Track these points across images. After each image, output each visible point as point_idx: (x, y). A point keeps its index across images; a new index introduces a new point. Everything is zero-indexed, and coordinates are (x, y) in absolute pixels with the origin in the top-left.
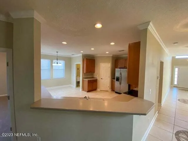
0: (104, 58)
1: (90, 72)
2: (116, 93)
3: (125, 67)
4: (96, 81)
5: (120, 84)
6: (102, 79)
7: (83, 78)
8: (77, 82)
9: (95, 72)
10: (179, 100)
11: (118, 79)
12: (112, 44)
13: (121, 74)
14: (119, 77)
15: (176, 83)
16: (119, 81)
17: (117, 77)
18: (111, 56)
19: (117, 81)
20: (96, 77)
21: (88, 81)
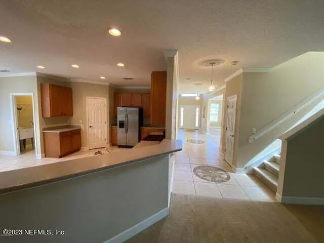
0: (93, 88)
1: (62, 115)
2: (120, 146)
3: (131, 105)
4: (78, 132)
5: (126, 131)
6: (91, 127)
7: (44, 129)
8: (20, 140)
9: (74, 114)
10: (188, 141)
11: (122, 125)
12: (121, 65)
13: (126, 116)
14: (123, 121)
15: (182, 125)
16: (123, 128)
17: (120, 121)
18: (108, 84)
19: (120, 127)
20: (78, 125)
21: (60, 133)
